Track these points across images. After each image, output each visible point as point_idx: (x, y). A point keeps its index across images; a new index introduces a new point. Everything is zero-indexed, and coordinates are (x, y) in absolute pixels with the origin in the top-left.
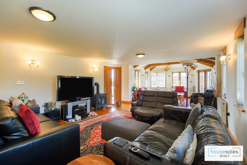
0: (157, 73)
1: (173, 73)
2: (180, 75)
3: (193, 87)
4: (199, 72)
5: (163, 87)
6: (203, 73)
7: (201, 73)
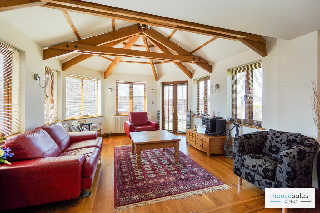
0: (82, 79)
1: (117, 83)
2: (131, 89)
3: (157, 112)
4: (163, 84)
5: (95, 115)
6: (171, 88)
7: (167, 88)
